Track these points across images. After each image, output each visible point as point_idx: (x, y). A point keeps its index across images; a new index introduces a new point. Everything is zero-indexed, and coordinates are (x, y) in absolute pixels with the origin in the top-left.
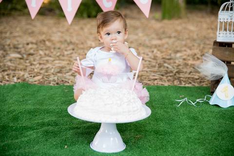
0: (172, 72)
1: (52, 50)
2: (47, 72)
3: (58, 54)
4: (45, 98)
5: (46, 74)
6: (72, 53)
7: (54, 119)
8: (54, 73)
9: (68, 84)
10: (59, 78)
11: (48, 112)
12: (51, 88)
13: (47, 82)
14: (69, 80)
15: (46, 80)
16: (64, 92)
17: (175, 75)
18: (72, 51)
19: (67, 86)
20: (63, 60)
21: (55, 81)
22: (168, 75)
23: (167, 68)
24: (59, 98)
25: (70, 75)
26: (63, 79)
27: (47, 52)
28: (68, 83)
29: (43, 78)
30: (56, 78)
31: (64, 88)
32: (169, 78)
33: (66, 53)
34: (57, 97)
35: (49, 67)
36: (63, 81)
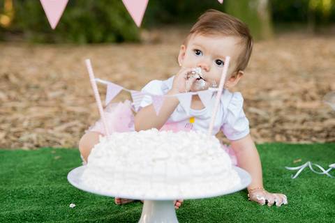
0: (265, 121)
1: (23, 90)
2: (14, 126)
3: (35, 97)
4: (12, 173)
5: (13, 130)
6: (63, 95)
7: (35, 208)
8: (30, 128)
9: (60, 147)
10: (41, 137)
11: (21, 195)
12: (25, 154)
13: (16, 144)
14: (61, 138)
15: (14, 141)
16: (53, 160)
17: (274, 126)
18: (61, 92)
19: (58, 149)
20: (47, 107)
21: (32, 142)
22: (260, 126)
23: (257, 114)
24: (42, 171)
25: (62, 132)
26: (49, 138)
27: (13, 94)
28: (60, 144)
29: (6, 137)
30: (34, 136)
31: (53, 152)
32: (264, 131)
33: (51, 95)
34: (38, 169)
35: (17, 119)
36: (48, 141)
